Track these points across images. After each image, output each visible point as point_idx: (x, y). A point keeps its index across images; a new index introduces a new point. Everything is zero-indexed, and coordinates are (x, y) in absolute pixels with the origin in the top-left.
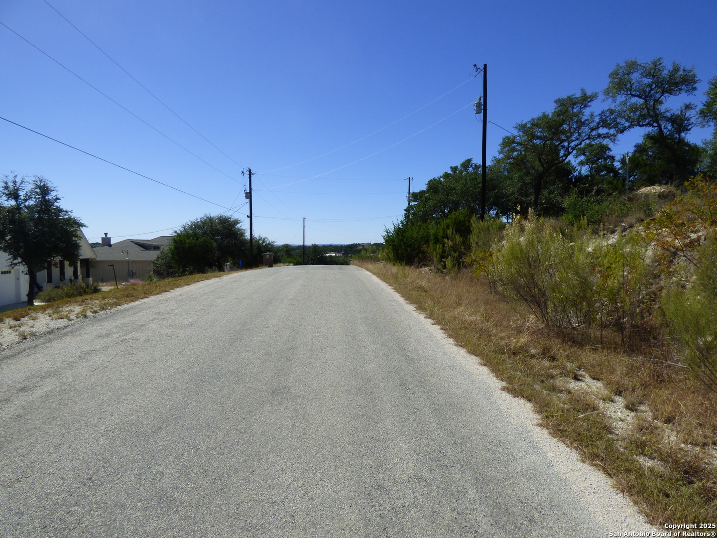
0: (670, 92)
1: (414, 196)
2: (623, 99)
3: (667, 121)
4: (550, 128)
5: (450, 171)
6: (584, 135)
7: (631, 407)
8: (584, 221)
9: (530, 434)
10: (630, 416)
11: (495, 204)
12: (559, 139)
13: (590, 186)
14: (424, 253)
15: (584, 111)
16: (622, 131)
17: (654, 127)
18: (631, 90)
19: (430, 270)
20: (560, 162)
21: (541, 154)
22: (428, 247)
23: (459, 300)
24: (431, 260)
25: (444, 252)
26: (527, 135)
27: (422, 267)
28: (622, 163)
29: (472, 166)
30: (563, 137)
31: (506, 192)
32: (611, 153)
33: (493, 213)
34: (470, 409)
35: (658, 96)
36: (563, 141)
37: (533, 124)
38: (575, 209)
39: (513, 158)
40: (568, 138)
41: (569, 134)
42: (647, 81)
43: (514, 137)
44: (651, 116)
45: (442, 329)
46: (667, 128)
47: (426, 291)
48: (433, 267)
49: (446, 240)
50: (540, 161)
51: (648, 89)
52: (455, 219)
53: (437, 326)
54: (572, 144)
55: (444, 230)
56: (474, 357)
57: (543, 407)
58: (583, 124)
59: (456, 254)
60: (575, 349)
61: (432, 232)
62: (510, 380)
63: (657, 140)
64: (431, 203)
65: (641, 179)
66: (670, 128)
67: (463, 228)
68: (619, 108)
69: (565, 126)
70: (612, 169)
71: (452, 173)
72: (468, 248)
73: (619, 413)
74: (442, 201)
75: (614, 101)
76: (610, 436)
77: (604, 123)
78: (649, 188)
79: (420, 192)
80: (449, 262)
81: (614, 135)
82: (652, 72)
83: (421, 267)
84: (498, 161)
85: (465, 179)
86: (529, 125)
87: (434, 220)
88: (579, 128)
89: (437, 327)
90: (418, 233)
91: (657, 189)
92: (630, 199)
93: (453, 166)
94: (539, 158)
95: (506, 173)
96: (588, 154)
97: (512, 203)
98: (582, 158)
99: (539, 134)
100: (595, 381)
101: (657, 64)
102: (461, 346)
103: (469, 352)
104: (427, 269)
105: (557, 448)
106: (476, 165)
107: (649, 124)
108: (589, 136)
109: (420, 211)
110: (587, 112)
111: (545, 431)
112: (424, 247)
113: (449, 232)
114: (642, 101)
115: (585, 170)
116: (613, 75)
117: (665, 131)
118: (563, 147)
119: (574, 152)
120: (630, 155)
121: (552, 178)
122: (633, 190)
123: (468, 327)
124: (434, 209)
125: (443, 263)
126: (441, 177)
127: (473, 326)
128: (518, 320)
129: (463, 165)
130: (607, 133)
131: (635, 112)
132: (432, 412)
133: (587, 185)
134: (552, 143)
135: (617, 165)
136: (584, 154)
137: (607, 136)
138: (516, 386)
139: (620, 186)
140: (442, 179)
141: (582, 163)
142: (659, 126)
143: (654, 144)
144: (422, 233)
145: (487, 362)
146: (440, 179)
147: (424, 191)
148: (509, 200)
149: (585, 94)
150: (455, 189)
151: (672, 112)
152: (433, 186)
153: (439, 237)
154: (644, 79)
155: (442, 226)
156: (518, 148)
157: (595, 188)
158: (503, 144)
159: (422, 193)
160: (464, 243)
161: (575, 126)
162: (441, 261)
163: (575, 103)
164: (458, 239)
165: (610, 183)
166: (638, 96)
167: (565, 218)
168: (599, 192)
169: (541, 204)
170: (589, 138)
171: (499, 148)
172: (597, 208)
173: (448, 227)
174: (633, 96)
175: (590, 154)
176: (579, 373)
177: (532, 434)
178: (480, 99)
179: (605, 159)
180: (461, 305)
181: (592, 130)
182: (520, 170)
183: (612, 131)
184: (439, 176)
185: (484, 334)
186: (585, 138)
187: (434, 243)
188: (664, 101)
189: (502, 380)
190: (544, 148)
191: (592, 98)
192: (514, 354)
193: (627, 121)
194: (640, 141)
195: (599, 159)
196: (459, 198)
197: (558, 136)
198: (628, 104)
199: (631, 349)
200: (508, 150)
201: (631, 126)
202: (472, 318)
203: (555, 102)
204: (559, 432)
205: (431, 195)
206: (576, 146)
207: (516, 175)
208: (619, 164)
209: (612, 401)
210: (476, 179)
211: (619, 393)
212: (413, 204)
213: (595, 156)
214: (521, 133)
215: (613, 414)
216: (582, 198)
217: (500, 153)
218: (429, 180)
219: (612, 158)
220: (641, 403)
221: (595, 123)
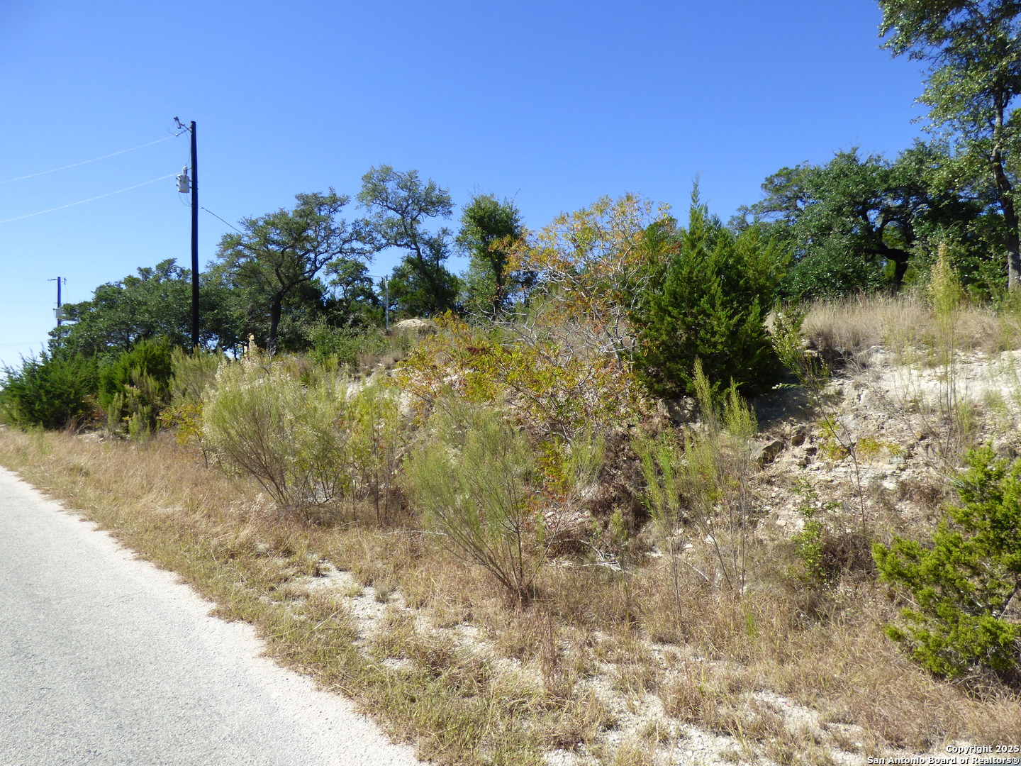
0: (426, 211)
1: (70, 311)
2: (379, 210)
3: (425, 244)
4: (290, 232)
5: (137, 275)
6: (335, 246)
7: (382, 599)
8: (334, 359)
9: (247, 673)
10: (380, 611)
11: (216, 331)
12: (303, 248)
13: (346, 313)
14: (87, 407)
15: (333, 216)
16: (379, 249)
17: (412, 249)
18: (387, 201)
19: (102, 436)
20: (305, 279)
21: (280, 266)
22: (96, 397)
23: (149, 483)
24: (103, 419)
25: (125, 406)
26: (259, 237)
27: (84, 432)
28: (381, 288)
29: (175, 271)
30: (308, 246)
31: (231, 315)
32: (368, 275)
33: (212, 343)
34: (153, 660)
35: (415, 213)
36: (308, 251)
37: (265, 222)
38: (323, 343)
39: (239, 266)
40: (315, 248)
41: (316, 243)
42: (404, 194)
43: (240, 238)
44: (409, 236)
45: (112, 536)
46: (426, 253)
47: (87, 474)
48: (106, 432)
49: (127, 387)
50: (278, 274)
51: (405, 204)
52: (146, 353)
53: (103, 532)
54: (321, 257)
55: (126, 370)
56: (166, 574)
57: (269, 628)
58: (333, 232)
59: (146, 409)
60: (320, 533)
61: (103, 373)
62: (223, 597)
63: (416, 263)
64: (101, 323)
65: (402, 309)
66: (428, 252)
67: (160, 367)
68: (374, 220)
69: (310, 232)
70: (370, 295)
71: (141, 278)
72: (167, 398)
73: (368, 610)
74: (123, 323)
75: (369, 211)
76: (355, 643)
77: (357, 235)
78: (409, 321)
79: (80, 305)
80: (134, 422)
81: (369, 252)
82: (409, 184)
83: (82, 432)
84: (217, 269)
85: (164, 290)
86: (261, 223)
87: (109, 352)
88: (328, 237)
89: (104, 534)
90: (75, 374)
91: (417, 323)
92: (388, 333)
93: (143, 267)
94: (277, 271)
95: (231, 287)
96: (340, 271)
97: (241, 331)
98: (334, 276)
99: (276, 237)
100: (342, 573)
101: (413, 176)
102: (146, 559)
103: (159, 567)
104: (94, 435)
105: (285, 682)
106: (182, 271)
107: (407, 245)
108: (341, 249)
109: (81, 337)
110: (337, 218)
111: (271, 662)
112: (88, 398)
113: (135, 373)
114: (399, 217)
115: (339, 293)
116: (367, 178)
117: (424, 255)
118: (309, 259)
119: (324, 267)
120: (389, 279)
121: (296, 299)
122: (394, 321)
123: (161, 526)
124: (109, 334)
125: (124, 424)
126: (121, 283)
127: (168, 523)
128: (242, 504)
129: (160, 267)
130: (362, 249)
131: (392, 228)
132: (79, 685)
133: (342, 312)
134: (294, 252)
135: (376, 289)
136: (336, 272)
137: (361, 252)
138: (231, 605)
139: (379, 316)
140: (123, 286)
141: (334, 283)
142: (418, 249)
143: (414, 269)
144: (83, 373)
145: (190, 577)
146: (119, 285)
147: (90, 304)
148: (237, 327)
149: (334, 195)
150: (145, 304)
151: (430, 235)
152: (107, 297)
153: (117, 382)
154: (400, 191)
155: (122, 363)
156: (246, 252)
157: (352, 316)
158: (223, 244)
159: (84, 306)
160: (161, 389)
161: (323, 234)
162: (121, 421)
163: (322, 204)
164: (152, 383)
165: (369, 311)
166: (394, 209)
167: (311, 356)
168: (356, 322)
169: (283, 335)
170: (340, 252)
171: (218, 249)
172: (350, 343)
173: (132, 364)
174: (389, 208)
175: (344, 272)
176: (322, 566)
177: (250, 672)
178: (186, 171)
179: (362, 281)
180: (150, 490)
181: (345, 242)
182: (250, 284)
183: (368, 247)
184: (118, 280)
185: (185, 532)
186: (336, 251)
187: (107, 392)
188: (421, 221)
189: (211, 600)
190: (283, 258)
191: (343, 202)
192: (232, 556)
193: (383, 237)
194: (399, 263)
195: (354, 280)
196: (153, 320)
197: (301, 244)
198: (385, 217)
199: (386, 522)
200: (231, 254)
201: (388, 244)
202: (169, 510)
203: (297, 197)
204: (289, 658)
205: (101, 310)
206: (326, 260)
207: (246, 291)
208: (378, 288)
209: (361, 595)
210: (183, 291)
211: (369, 583)
212: (65, 323)
213: (349, 276)
214: (250, 233)
215: (360, 613)
216: (332, 329)
217: (219, 256)
218: (98, 286)
219: (370, 280)
220: (394, 590)
221: (348, 234)
